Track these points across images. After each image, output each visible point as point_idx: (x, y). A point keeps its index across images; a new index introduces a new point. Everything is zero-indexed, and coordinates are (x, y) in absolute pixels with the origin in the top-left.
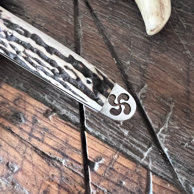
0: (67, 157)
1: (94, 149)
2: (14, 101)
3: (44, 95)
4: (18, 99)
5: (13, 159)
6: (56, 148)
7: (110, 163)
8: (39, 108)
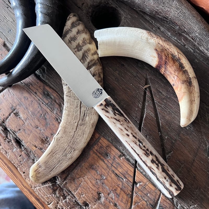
0: (126, 178)
1: (138, 178)
2: (106, 147)
3: (120, 147)
4: (108, 146)
5: (103, 173)
6: (122, 173)
7: (145, 185)
8: (117, 153)
